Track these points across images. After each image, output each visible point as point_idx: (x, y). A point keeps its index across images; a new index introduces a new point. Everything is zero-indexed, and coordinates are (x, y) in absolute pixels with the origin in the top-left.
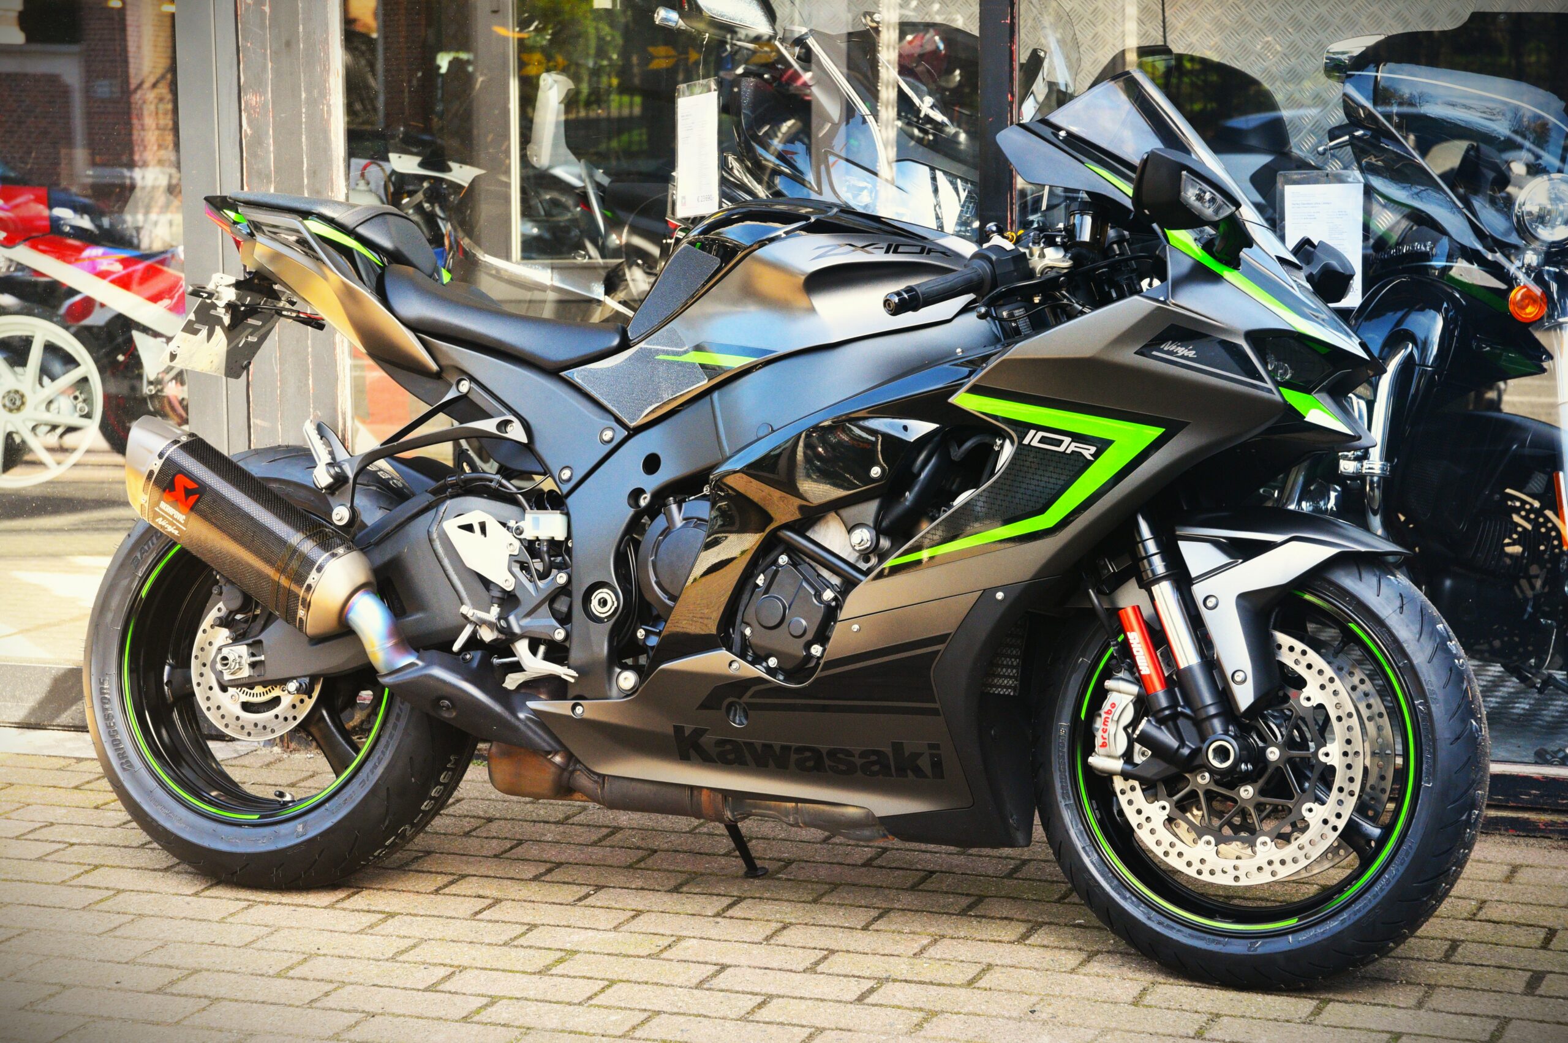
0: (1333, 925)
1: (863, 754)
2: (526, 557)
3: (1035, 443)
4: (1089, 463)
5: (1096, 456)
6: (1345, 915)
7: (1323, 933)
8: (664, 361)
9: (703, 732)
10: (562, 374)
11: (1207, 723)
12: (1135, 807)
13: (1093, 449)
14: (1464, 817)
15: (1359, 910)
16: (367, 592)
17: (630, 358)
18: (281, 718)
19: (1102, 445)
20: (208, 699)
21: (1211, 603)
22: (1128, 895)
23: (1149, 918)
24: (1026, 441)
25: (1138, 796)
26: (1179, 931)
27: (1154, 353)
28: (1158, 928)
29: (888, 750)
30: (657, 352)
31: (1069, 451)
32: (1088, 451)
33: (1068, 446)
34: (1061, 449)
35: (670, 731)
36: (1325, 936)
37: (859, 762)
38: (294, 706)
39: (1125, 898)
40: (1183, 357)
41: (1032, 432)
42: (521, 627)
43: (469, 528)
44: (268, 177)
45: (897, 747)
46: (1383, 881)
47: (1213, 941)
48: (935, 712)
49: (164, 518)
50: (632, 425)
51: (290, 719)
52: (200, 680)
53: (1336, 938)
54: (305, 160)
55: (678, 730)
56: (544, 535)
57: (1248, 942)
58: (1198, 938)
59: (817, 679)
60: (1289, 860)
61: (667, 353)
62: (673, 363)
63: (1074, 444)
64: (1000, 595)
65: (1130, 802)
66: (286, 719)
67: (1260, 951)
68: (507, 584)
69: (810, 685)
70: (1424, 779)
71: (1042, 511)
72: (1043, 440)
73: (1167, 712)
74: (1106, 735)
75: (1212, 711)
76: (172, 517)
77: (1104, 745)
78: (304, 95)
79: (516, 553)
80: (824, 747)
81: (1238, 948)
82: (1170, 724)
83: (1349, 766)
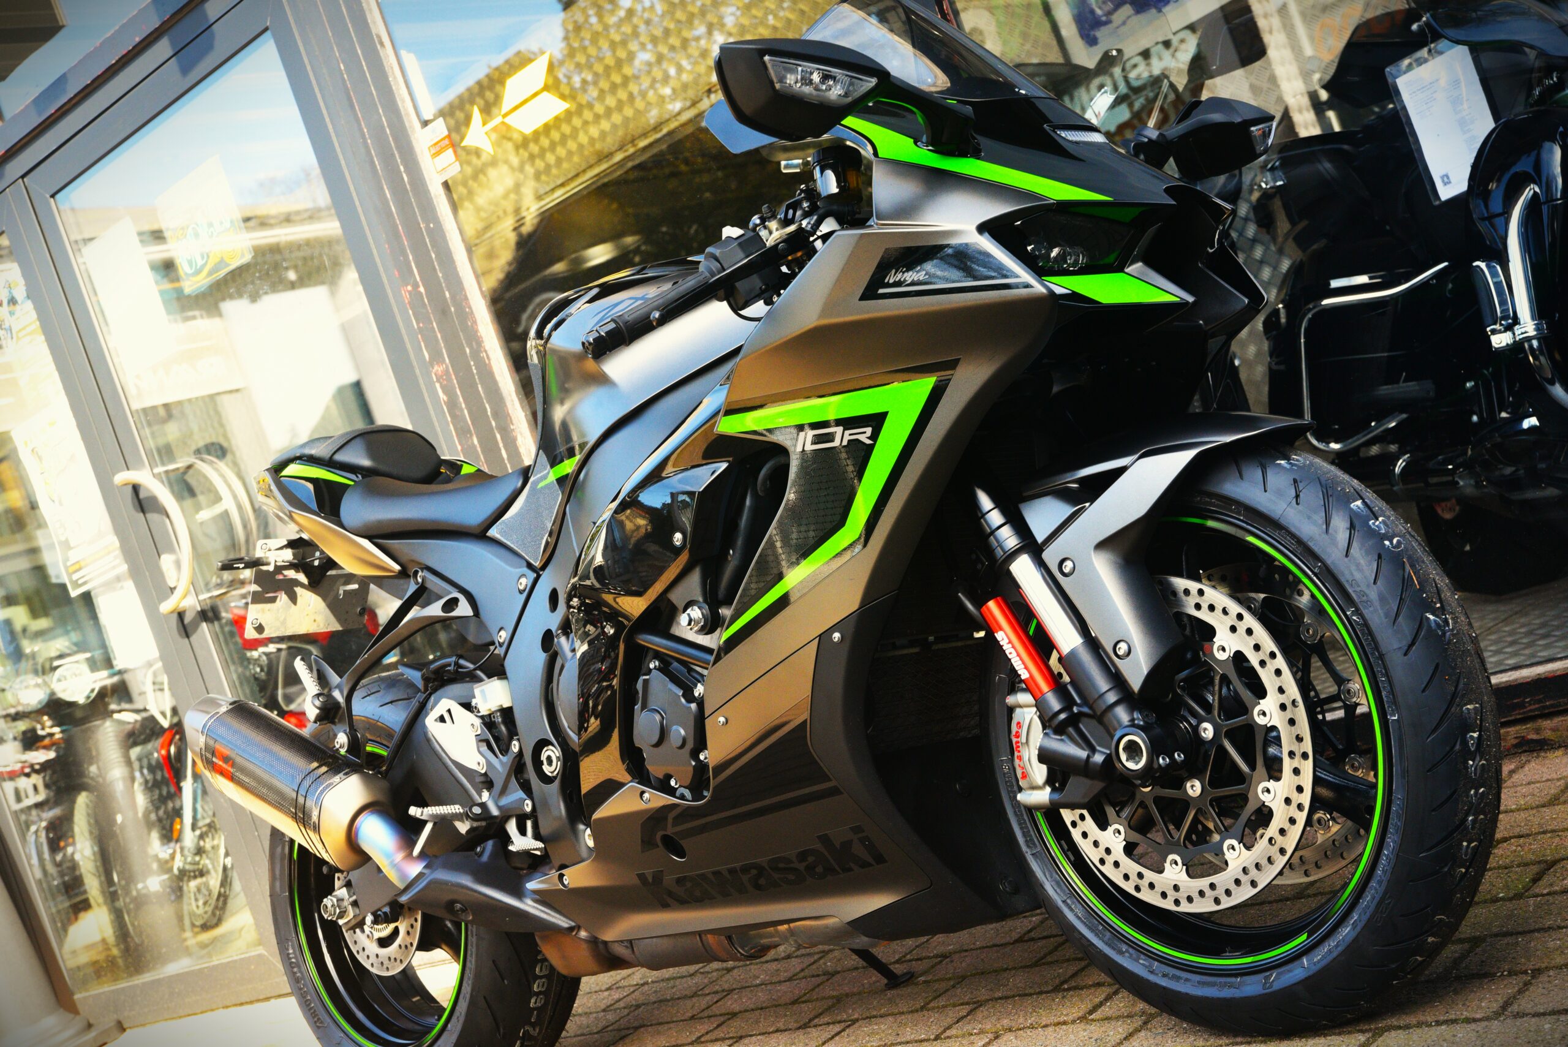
0: (1346, 932)
1: (800, 858)
2: (488, 734)
3: (809, 447)
4: (871, 448)
5: (874, 437)
6: (1355, 916)
7: (1337, 946)
9: (661, 874)
10: (487, 534)
11: (1110, 715)
12: (1091, 839)
13: (869, 431)
14: (1458, 747)
15: (1367, 907)
16: (373, 812)
19: (877, 421)
21: (1068, 566)
22: (1124, 948)
23: (1152, 972)
24: (800, 448)
25: (1089, 824)
26: (1187, 980)
27: (881, 291)
28: (1164, 982)
29: (818, 846)
30: (538, 481)
31: (845, 443)
32: (864, 435)
33: (841, 437)
34: (837, 443)
35: (636, 881)
36: (1340, 949)
37: (801, 867)
39: (1121, 952)
40: (913, 284)
41: (802, 434)
42: (499, 808)
43: (442, 719)
44: (469, 431)
45: (825, 840)
46: (1383, 861)
47: (1225, 984)
48: (834, 792)
50: (536, 566)
53: (1353, 948)
54: (487, 406)
55: (641, 877)
56: (496, 707)
57: (1260, 977)
58: (1213, 985)
59: (713, 791)
60: (1264, 862)
61: (542, 479)
62: (545, 487)
63: (847, 432)
64: (837, 636)
65: (1085, 835)
67: (1277, 986)
68: (481, 767)
69: (710, 799)
70: (1389, 710)
71: (841, 523)
72: (818, 440)
73: (1063, 716)
74: (1022, 764)
75: (1112, 698)
77: (1025, 777)
78: (468, 350)
79: (479, 732)
80: (763, 860)
81: (1252, 987)
82: (1071, 730)
83: (1292, 722)
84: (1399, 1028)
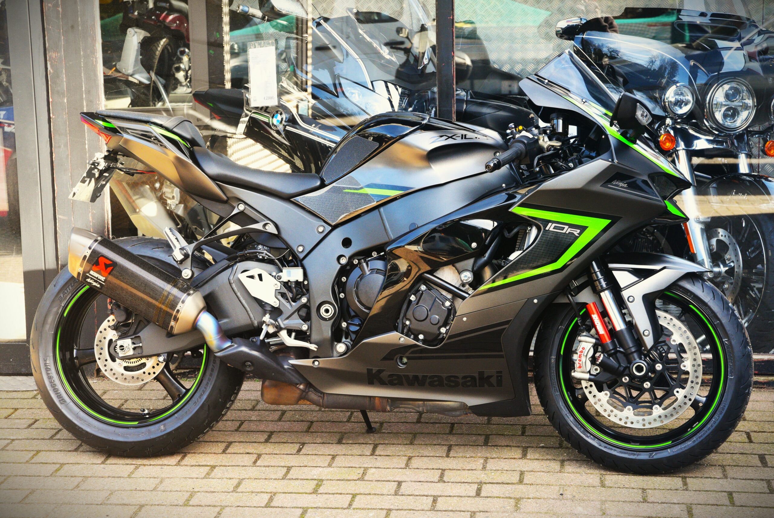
0: (689, 444)
1: (465, 377)
2: (284, 290)
3: (551, 229)
4: (577, 238)
5: (580, 234)
6: (695, 438)
7: (685, 447)
8: (348, 193)
9: (383, 371)
10: (292, 199)
11: (631, 356)
12: (593, 394)
13: (579, 231)
14: (747, 391)
15: (701, 436)
16: (204, 312)
17: (328, 191)
18: (147, 373)
19: (583, 229)
20: (105, 366)
21: (631, 299)
22: (589, 435)
23: (600, 445)
24: (547, 229)
25: (594, 389)
26: (615, 450)
27: (609, 186)
28: (605, 450)
29: (476, 375)
30: (344, 188)
31: (567, 232)
32: (576, 232)
33: (567, 230)
34: (564, 231)
35: (365, 371)
36: (686, 449)
37: (461, 381)
38: (153, 367)
39: (588, 437)
40: (622, 187)
41: (550, 224)
42: (284, 324)
43: (252, 277)
45: (481, 374)
46: (712, 422)
47: (632, 454)
48: (502, 356)
49: (92, 279)
50: (333, 224)
51: (152, 373)
52: (100, 356)
53: (691, 449)
54: (84, 85)
55: (370, 371)
56: (293, 279)
57: (648, 453)
58: (625, 453)
59: (444, 344)
60: (669, 415)
61: (350, 189)
62: (354, 194)
63: (570, 229)
64: (536, 301)
65: (590, 392)
66: (149, 374)
67: (655, 457)
68: (275, 304)
69: (441, 347)
70: (729, 374)
71: (555, 260)
72: (557, 228)
73: (613, 351)
74: (581, 363)
75: (633, 350)
76: (97, 278)
77: (580, 367)
78: (82, 53)
79: (279, 288)
80: (444, 375)
81: (644, 456)
82: (614, 356)
83: (696, 371)
84: (692, 477)
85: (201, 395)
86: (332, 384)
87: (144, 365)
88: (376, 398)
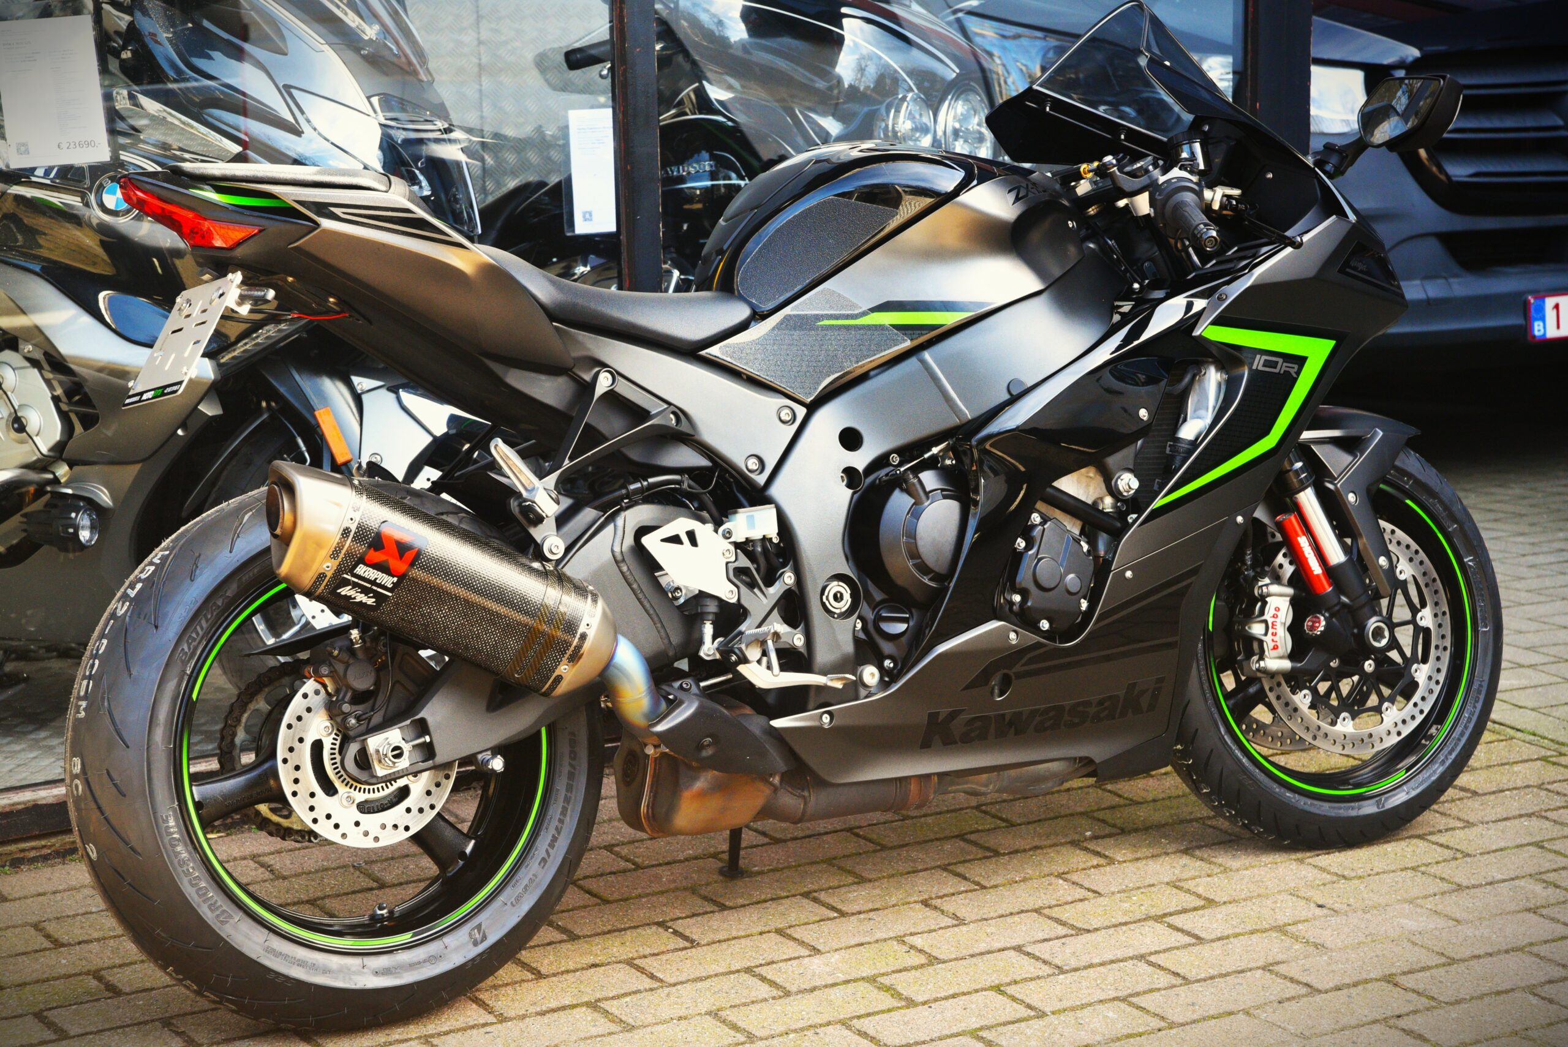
1: (1101, 703)
2: (744, 562)
3: (1260, 368)
4: (1295, 380)
5: (1298, 373)
8: (831, 327)
9: (960, 712)
10: (703, 353)
13: (1296, 368)
17: (778, 327)
18: (415, 810)
19: (1301, 361)
20: (312, 809)
24: (1254, 367)
27: (1347, 270)
30: (818, 318)
31: (1281, 372)
32: (1293, 370)
33: (1281, 367)
34: (1277, 371)
35: (923, 720)
37: (1092, 711)
38: (429, 793)
40: (1361, 272)
41: (1258, 357)
43: (675, 539)
45: (1129, 689)
48: (1174, 645)
50: (808, 400)
51: (427, 808)
52: (295, 788)
55: (933, 717)
56: (757, 535)
57: (1374, 801)
59: (1090, 633)
61: (837, 317)
62: (848, 328)
63: (1284, 365)
66: (421, 810)
67: (1385, 807)
68: (730, 595)
69: (1082, 641)
70: (1480, 624)
71: (1266, 432)
72: (1267, 364)
74: (1275, 638)
76: (374, 582)
77: (1275, 648)
81: (1369, 808)
83: (1440, 626)
85: (554, 839)
86: (852, 761)
87: (404, 792)
88: (913, 781)
